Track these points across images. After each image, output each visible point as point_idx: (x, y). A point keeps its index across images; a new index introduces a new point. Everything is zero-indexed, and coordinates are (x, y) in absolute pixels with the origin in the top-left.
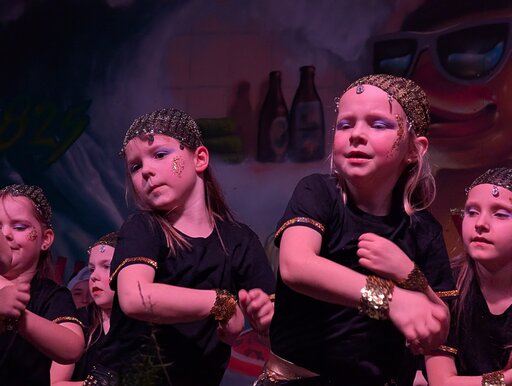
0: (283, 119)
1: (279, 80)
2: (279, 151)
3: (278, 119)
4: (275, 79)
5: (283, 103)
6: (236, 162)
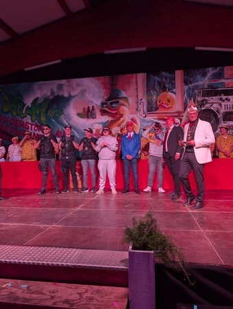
2: (90, 117)
4: (89, 107)
5: (90, 111)
6: (84, 118)
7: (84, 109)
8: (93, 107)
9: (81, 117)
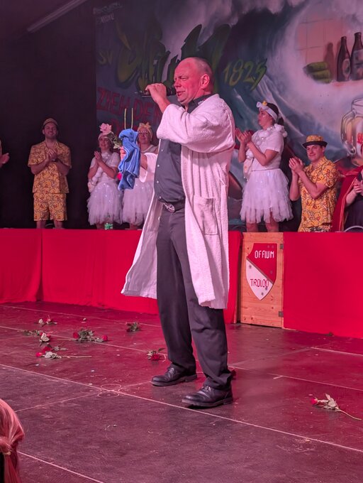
0: (348, 60)
1: (346, 41)
2: (347, 75)
3: (346, 60)
4: (343, 40)
5: (348, 52)
6: (328, 82)
7: (330, 46)
8: (357, 36)
9: (316, 78)
